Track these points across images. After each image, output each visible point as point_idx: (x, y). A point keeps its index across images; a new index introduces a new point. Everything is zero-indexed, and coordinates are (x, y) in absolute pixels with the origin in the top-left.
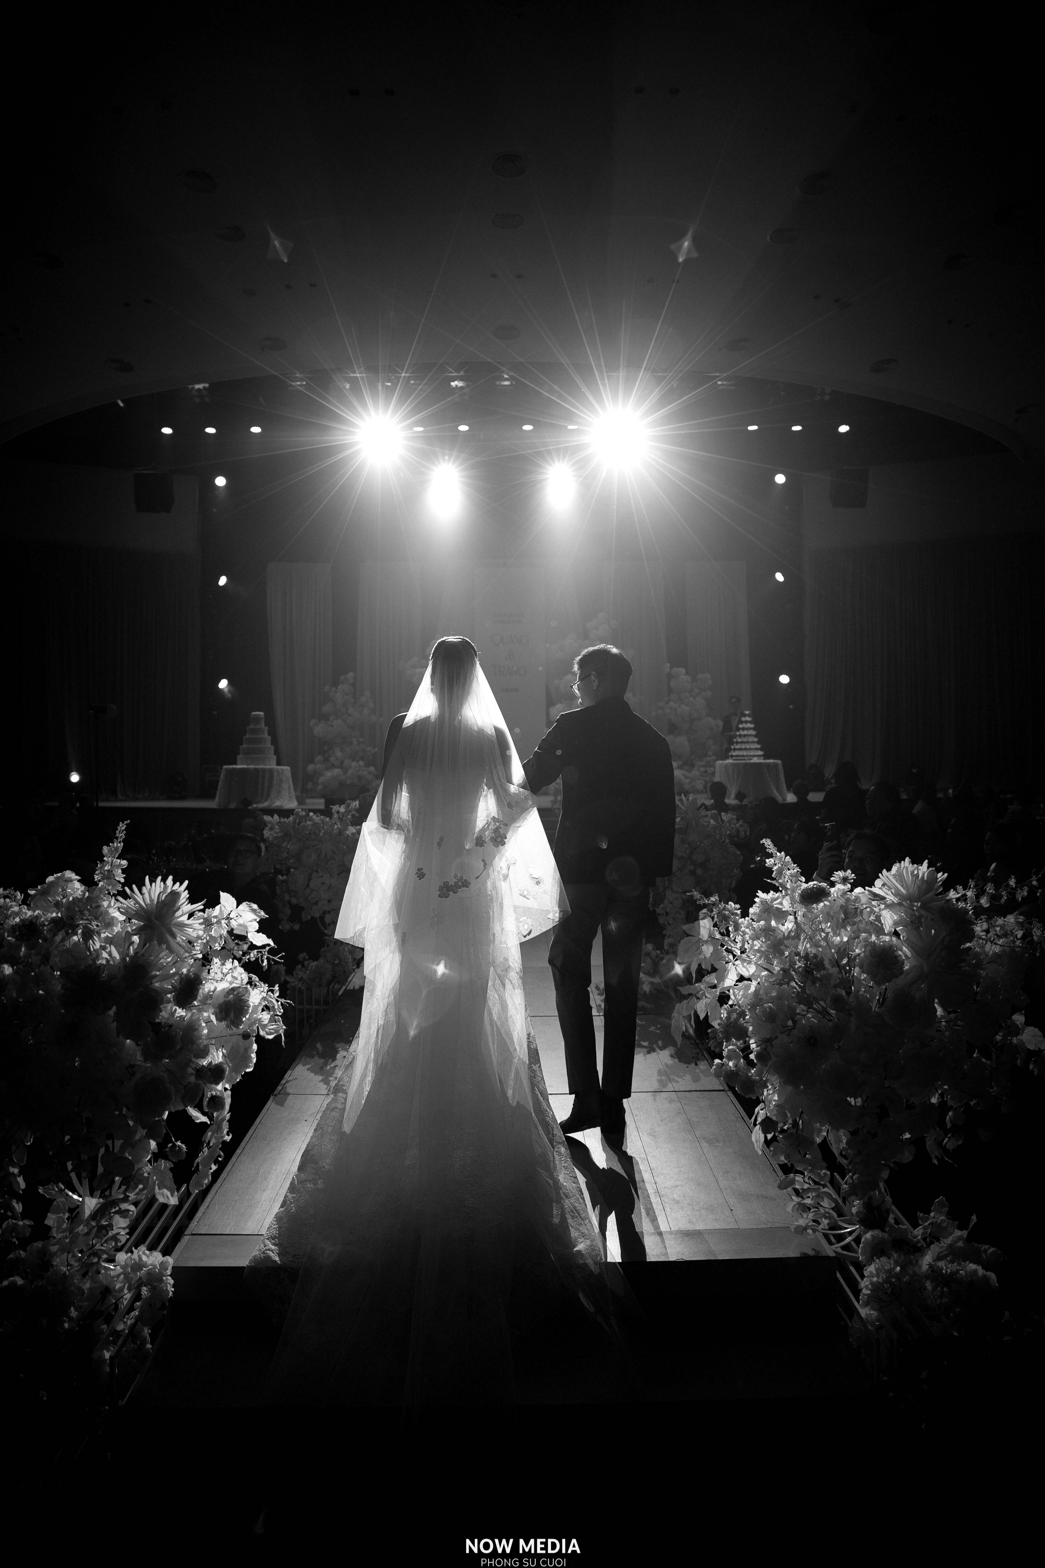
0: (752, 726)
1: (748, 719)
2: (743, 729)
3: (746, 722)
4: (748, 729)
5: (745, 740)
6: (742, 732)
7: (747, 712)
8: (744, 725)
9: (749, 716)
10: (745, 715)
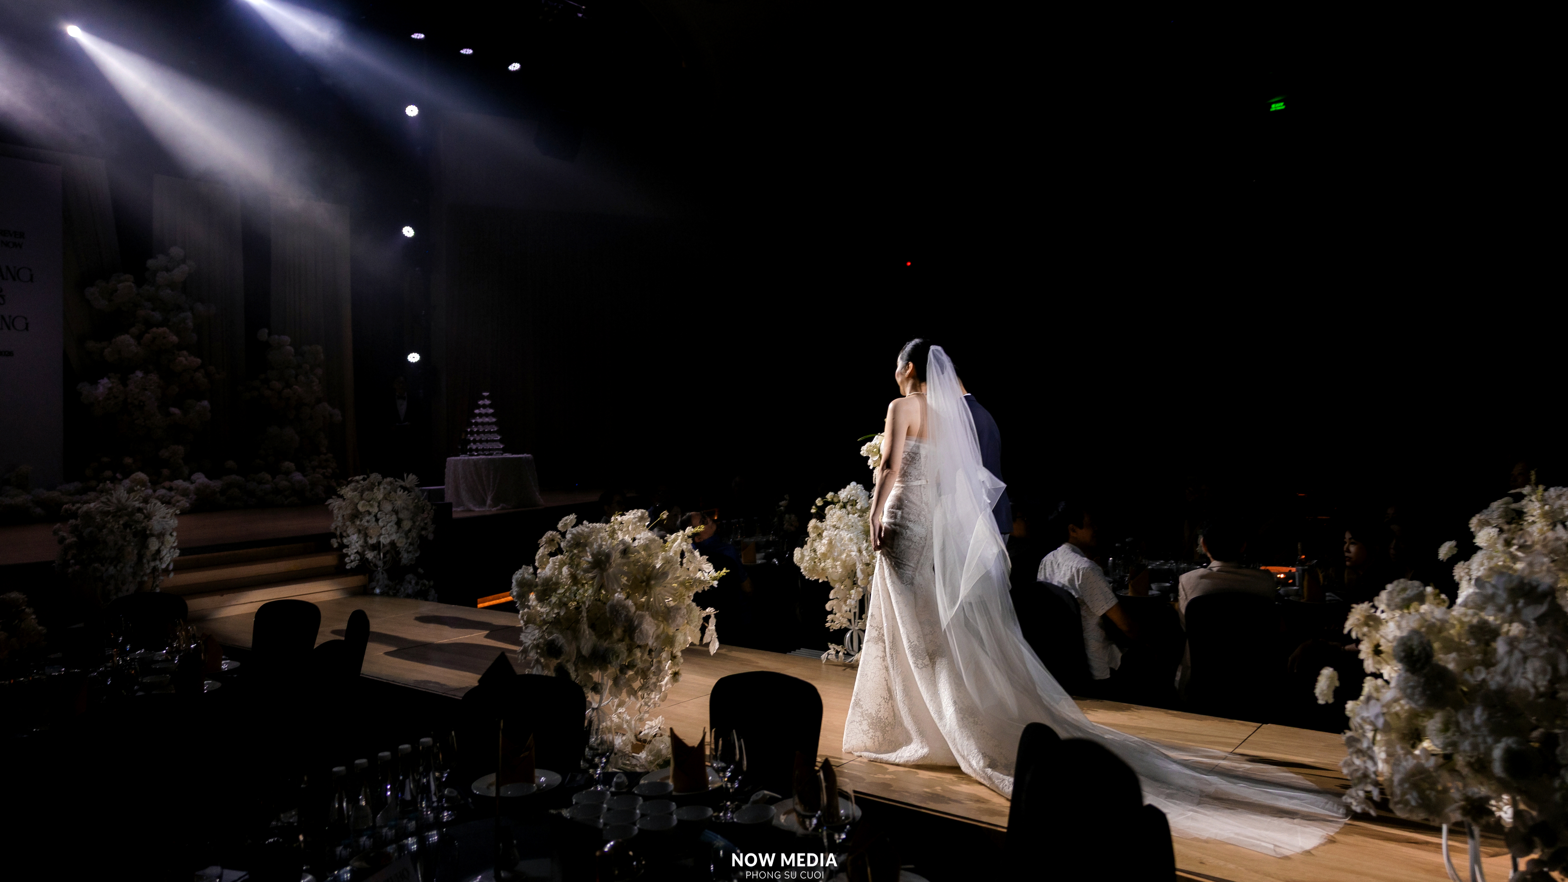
0: (491, 411)
1: (487, 402)
2: (481, 415)
3: (484, 406)
4: (487, 415)
5: (481, 429)
6: (479, 420)
7: (486, 394)
8: (483, 411)
9: (488, 398)
10: (483, 398)
